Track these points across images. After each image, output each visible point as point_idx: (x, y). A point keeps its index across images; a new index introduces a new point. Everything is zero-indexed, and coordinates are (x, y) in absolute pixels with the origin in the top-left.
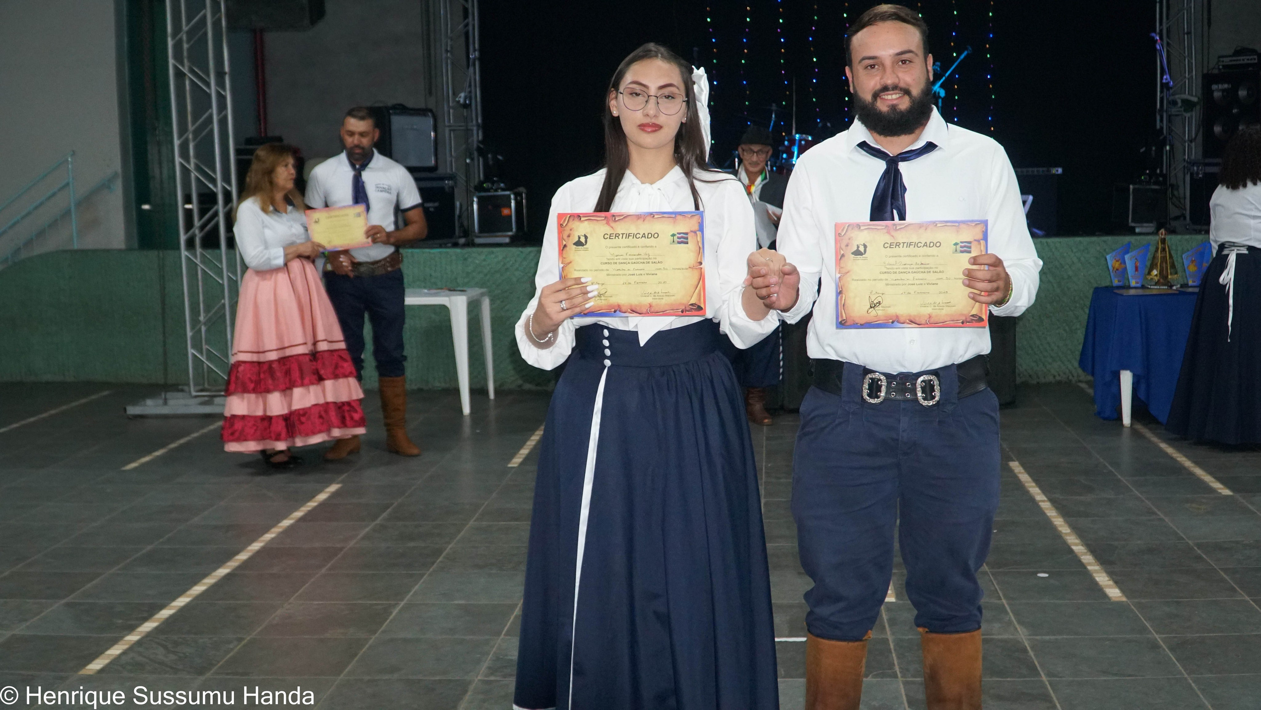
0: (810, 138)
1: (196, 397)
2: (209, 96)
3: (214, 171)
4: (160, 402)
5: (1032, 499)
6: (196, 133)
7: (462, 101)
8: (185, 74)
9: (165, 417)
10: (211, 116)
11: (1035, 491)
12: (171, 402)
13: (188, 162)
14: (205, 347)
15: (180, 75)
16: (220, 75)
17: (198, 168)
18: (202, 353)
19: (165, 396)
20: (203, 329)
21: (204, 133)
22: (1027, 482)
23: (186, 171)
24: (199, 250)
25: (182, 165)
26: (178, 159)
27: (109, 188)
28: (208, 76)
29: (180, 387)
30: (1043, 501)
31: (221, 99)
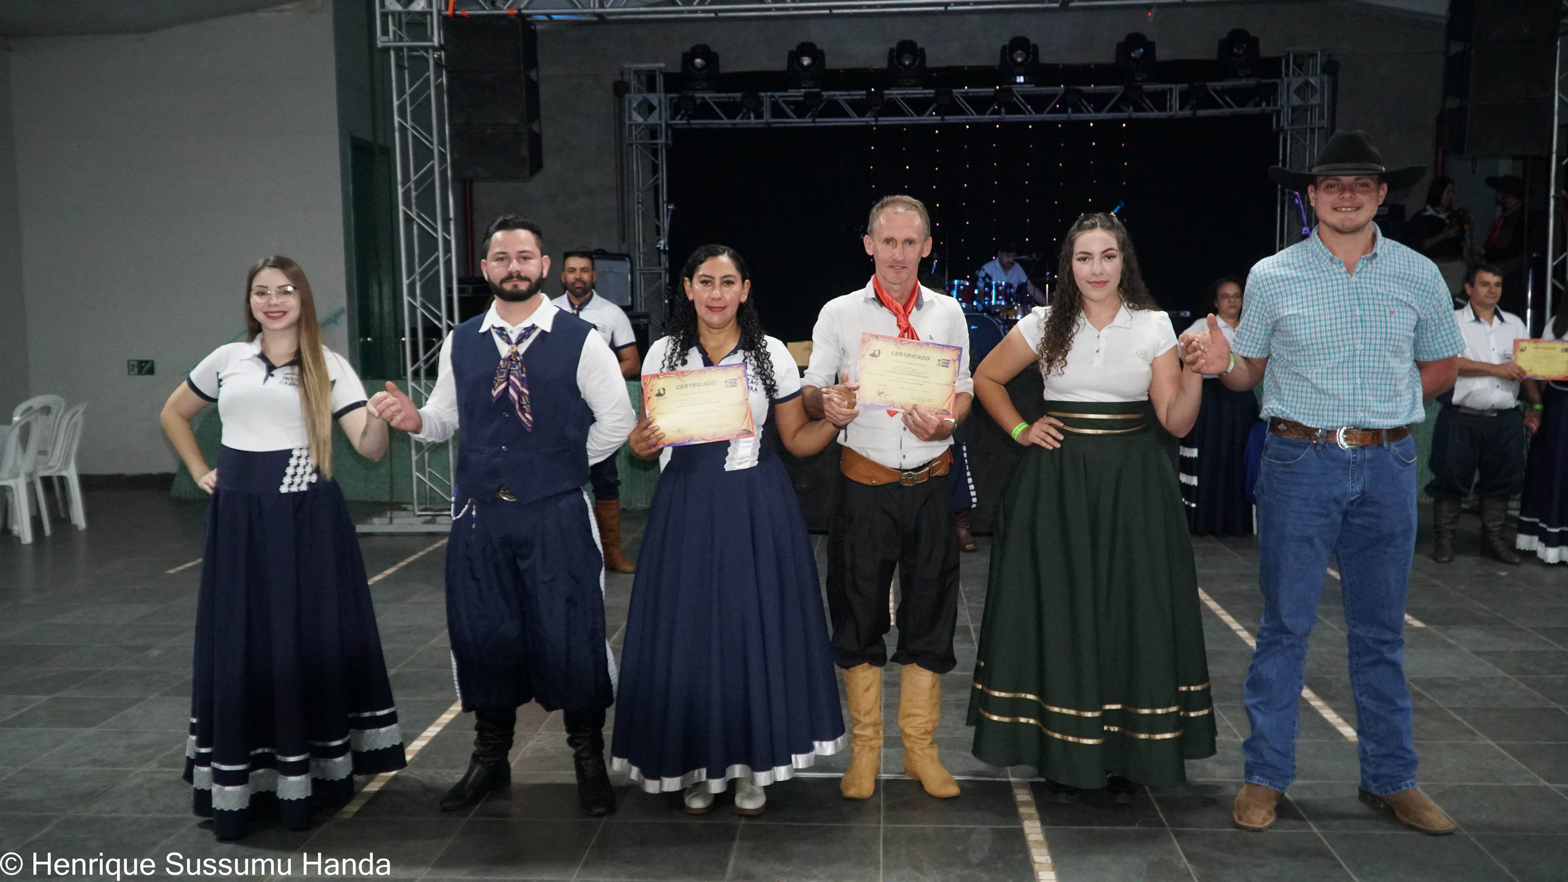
0: (968, 284)
1: (420, 516)
2: (436, 240)
3: (440, 310)
4: (387, 520)
5: (1227, 628)
6: (423, 274)
7: (662, 247)
8: (413, 220)
9: (391, 535)
10: (437, 259)
11: (1227, 618)
12: (395, 521)
13: (414, 298)
14: (428, 470)
15: (409, 220)
16: (446, 221)
17: (424, 306)
18: (424, 475)
19: (391, 514)
20: (426, 455)
21: (432, 272)
22: (1218, 610)
23: (413, 308)
24: (423, 381)
25: (410, 304)
26: (406, 298)
27: (336, 322)
28: (435, 221)
29: (403, 506)
30: (1240, 630)
31: (447, 243)
